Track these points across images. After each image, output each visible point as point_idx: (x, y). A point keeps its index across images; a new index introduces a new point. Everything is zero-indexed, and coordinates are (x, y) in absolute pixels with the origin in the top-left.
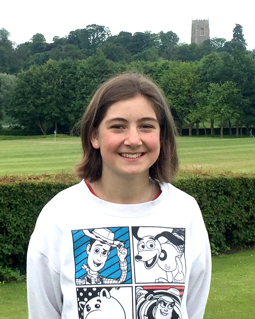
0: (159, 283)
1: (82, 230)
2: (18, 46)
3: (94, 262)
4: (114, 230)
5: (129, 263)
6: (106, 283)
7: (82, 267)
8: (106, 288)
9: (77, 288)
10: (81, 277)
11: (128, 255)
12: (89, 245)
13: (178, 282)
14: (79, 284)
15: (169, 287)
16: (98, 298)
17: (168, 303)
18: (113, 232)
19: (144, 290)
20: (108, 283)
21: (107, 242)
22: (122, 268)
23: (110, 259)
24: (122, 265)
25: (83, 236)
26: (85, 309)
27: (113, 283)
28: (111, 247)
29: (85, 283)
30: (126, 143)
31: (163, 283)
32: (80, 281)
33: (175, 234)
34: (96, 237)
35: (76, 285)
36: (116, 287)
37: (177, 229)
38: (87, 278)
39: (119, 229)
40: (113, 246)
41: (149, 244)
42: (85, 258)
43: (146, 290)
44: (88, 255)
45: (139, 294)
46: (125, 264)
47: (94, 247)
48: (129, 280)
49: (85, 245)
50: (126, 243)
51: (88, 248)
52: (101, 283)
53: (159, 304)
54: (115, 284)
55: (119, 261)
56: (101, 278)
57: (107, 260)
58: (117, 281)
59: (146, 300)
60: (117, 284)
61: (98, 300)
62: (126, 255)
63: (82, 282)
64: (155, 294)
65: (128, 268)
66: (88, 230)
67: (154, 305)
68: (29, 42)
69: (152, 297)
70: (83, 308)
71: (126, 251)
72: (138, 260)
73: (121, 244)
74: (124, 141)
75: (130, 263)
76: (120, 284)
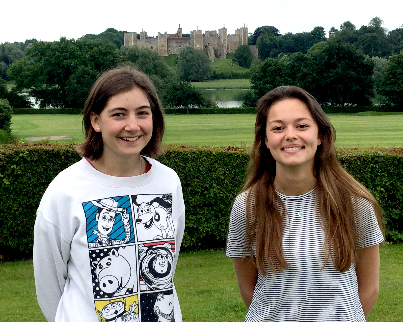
0: (156, 240)
1: (91, 201)
2: (390, 32)
3: (103, 227)
4: (117, 199)
5: (131, 226)
6: (114, 244)
7: (93, 232)
8: (115, 248)
9: (89, 251)
10: (94, 241)
11: (131, 219)
12: (98, 213)
13: (170, 238)
14: (92, 247)
15: (164, 242)
16: (108, 257)
17: (165, 256)
18: (116, 201)
19: (145, 246)
20: (116, 244)
21: (112, 209)
22: (126, 230)
23: (116, 224)
24: (126, 228)
25: (92, 207)
26: (98, 267)
27: (120, 243)
28: (116, 214)
29: (98, 245)
30: (127, 129)
31: (159, 239)
32: (92, 245)
33: (164, 198)
34: (103, 206)
35: (89, 248)
36: (123, 247)
37: (165, 194)
38: (99, 241)
39: (121, 198)
40: (117, 212)
41: (146, 209)
42: (95, 225)
43: (146, 246)
44: (97, 222)
45: (141, 251)
46: (128, 227)
47: (102, 215)
48: (132, 240)
49: (95, 214)
50: (128, 210)
51: (97, 216)
52: (110, 244)
53: (158, 257)
54: (121, 244)
55: (123, 225)
56: (110, 241)
57: (114, 225)
58: (123, 242)
59: (146, 255)
60: (123, 244)
61: (109, 259)
62: (128, 219)
63: (95, 245)
64: (154, 249)
65: (131, 230)
66: (96, 200)
67: (154, 258)
68: (400, 29)
69: (152, 252)
70: (96, 267)
71: (128, 216)
72: (138, 223)
73: (124, 210)
74: (125, 127)
75: (133, 225)
76: (126, 243)
